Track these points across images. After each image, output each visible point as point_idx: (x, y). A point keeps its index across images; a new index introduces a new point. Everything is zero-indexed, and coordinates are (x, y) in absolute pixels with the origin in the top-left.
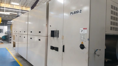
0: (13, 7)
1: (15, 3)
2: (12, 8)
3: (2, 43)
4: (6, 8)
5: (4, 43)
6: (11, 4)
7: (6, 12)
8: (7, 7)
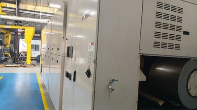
0: (54, 11)
1: (56, 4)
2: (52, 12)
3: (34, 65)
4: (42, 13)
5: (37, 66)
6: (50, 7)
7: (42, 19)
8: (44, 11)
